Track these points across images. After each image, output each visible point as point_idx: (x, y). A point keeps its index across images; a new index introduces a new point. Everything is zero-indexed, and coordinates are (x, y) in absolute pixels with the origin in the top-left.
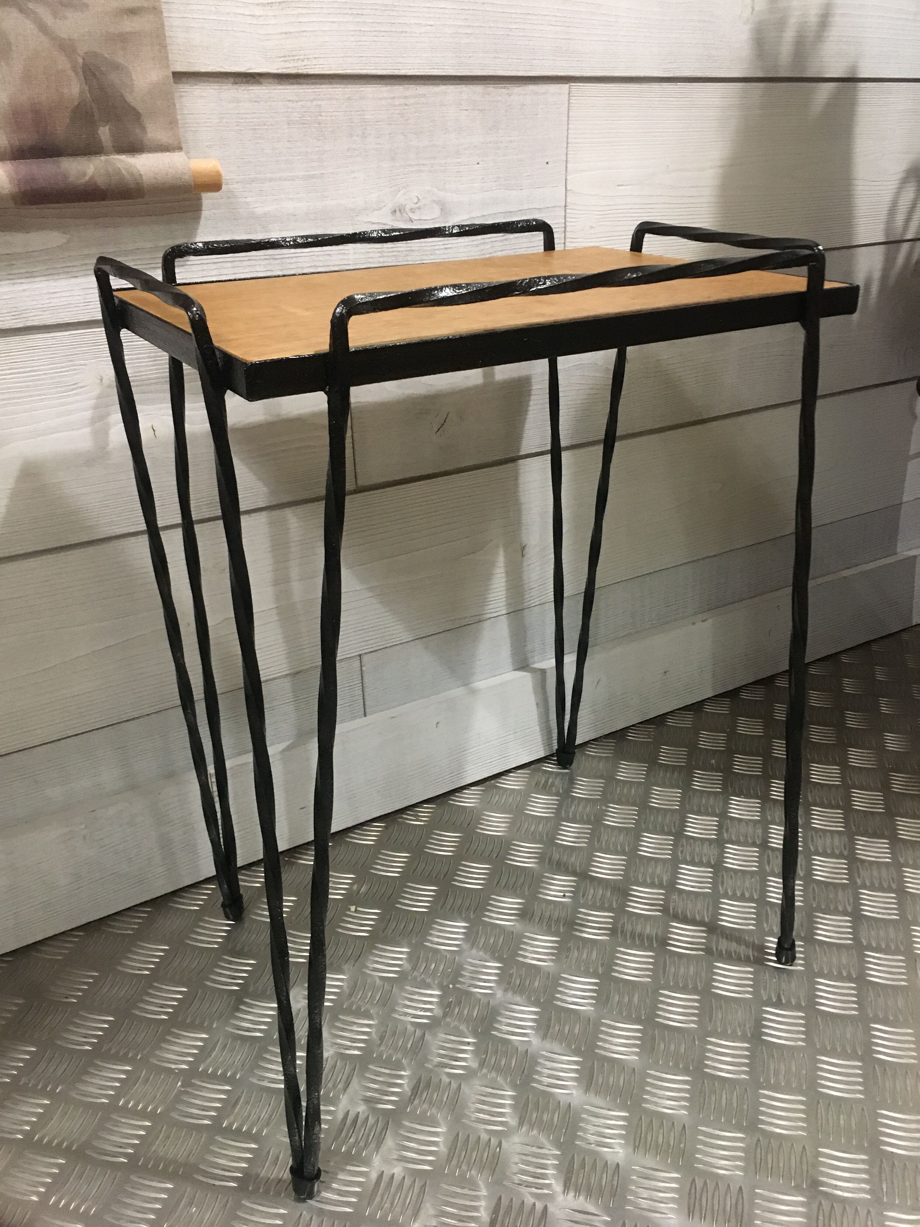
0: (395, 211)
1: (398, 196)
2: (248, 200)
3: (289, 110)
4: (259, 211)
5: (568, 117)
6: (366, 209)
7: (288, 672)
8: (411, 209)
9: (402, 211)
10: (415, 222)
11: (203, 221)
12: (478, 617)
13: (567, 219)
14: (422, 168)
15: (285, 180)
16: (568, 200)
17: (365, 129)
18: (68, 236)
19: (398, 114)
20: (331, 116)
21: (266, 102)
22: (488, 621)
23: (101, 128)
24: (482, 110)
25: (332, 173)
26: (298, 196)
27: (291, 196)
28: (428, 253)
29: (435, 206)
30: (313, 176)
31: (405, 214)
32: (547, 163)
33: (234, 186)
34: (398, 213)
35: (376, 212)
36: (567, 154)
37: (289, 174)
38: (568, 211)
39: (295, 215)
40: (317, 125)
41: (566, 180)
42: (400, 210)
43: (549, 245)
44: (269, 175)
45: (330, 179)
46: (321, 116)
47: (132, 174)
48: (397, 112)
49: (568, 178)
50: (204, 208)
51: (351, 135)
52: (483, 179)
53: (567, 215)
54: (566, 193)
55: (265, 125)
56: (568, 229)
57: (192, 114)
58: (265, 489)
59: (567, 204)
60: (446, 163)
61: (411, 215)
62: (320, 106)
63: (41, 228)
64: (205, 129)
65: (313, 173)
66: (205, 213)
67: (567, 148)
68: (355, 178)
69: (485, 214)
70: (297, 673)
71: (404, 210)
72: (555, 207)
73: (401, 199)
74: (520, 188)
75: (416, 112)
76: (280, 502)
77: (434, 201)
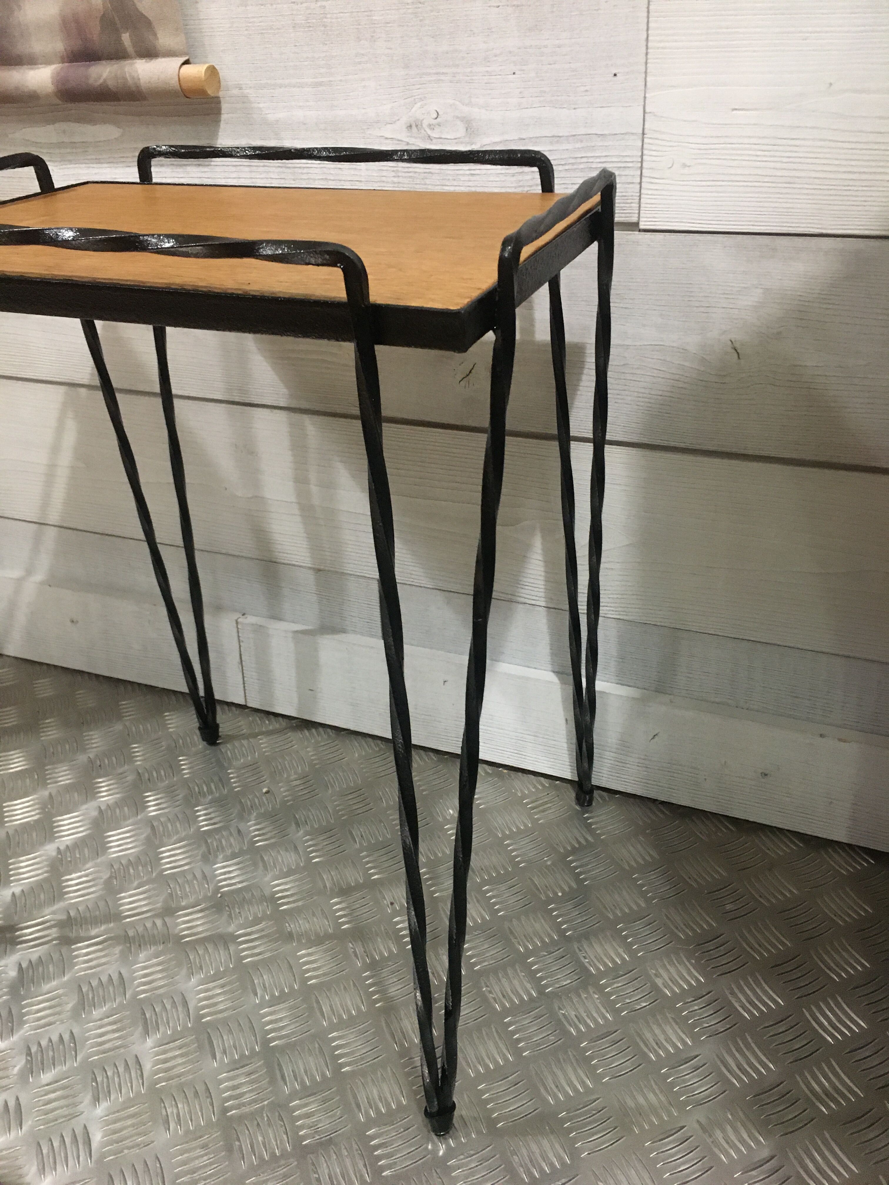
0: (411, 126)
1: (414, 109)
2: (261, 105)
3: (295, 13)
4: (271, 117)
5: (648, 12)
6: (378, 122)
7: (310, 565)
8: (430, 125)
9: (419, 126)
10: (434, 141)
11: (222, 125)
12: (510, 596)
13: (645, 152)
14: (442, 77)
15: (294, 87)
16: (646, 126)
17: (374, 32)
18: (121, 130)
19: (412, 13)
20: (337, 18)
21: (272, 5)
22: (521, 606)
23: (123, 35)
24: (518, 6)
25: (341, 81)
26: (308, 104)
27: (301, 104)
28: (451, 178)
29: (459, 122)
30: (321, 84)
31: (423, 131)
32: (615, 75)
33: (248, 91)
34: (414, 129)
35: (389, 126)
36: (646, 63)
37: (298, 81)
38: (646, 140)
39: (305, 124)
40: (323, 28)
41: (645, 97)
42: (417, 126)
43: (547, 185)
44: (279, 82)
45: (339, 87)
46: (326, 18)
47: (133, 78)
48: (410, 11)
49: (647, 95)
50: (223, 112)
51: (359, 39)
52: (520, 93)
53: (645, 146)
54: (644, 116)
55: (271, 29)
56: (645, 165)
57: (206, 19)
58: (285, 390)
59: (646, 131)
60: (471, 72)
61: (429, 132)
62: (324, 7)
63: (104, 122)
64: (219, 33)
65: (321, 80)
66: (224, 117)
67: (647, 54)
68: (364, 87)
69: (524, 136)
70: (319, 570)
71: (422, 125)
72: (626, 134)
73: (417, 112)
74: (574, 106)
75: (432, 11)
76: (298, 406)
77: (457, 117)
